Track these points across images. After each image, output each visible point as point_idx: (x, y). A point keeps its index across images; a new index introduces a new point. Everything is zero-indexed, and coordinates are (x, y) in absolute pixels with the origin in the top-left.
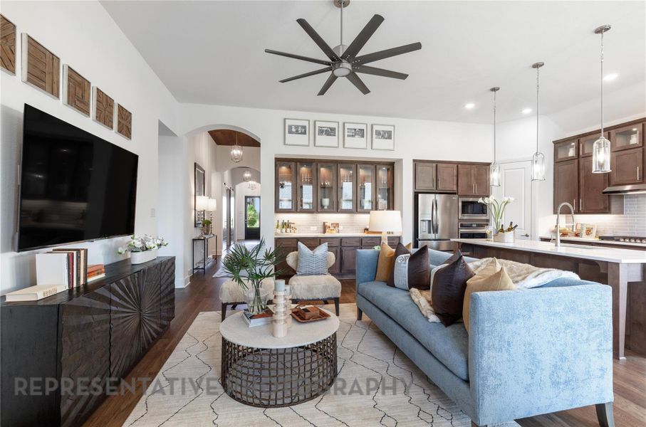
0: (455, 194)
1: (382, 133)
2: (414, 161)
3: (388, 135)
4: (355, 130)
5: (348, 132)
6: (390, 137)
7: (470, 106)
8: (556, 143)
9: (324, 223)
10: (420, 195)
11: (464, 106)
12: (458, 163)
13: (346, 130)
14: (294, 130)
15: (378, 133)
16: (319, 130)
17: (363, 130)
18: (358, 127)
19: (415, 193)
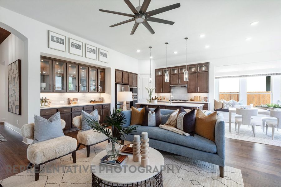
0: (128, 85)
1: (103, 54)
2: (115, 69)
3: (106, 55)
4: (91, 49)
5: (88, 49)
6: (106, 57)
7: (138, 51)
8: (156, 70)
9: (69, 99)
10: (118, 85)
11: (136, 51)
12: (129, 73)
13: (87, 48)
14: (55, 39)
15: (102, 53)
16: (72, 44)
17: (95, 50)
18: (93, 48)
19: (115, 84)
